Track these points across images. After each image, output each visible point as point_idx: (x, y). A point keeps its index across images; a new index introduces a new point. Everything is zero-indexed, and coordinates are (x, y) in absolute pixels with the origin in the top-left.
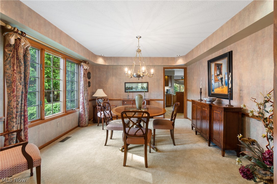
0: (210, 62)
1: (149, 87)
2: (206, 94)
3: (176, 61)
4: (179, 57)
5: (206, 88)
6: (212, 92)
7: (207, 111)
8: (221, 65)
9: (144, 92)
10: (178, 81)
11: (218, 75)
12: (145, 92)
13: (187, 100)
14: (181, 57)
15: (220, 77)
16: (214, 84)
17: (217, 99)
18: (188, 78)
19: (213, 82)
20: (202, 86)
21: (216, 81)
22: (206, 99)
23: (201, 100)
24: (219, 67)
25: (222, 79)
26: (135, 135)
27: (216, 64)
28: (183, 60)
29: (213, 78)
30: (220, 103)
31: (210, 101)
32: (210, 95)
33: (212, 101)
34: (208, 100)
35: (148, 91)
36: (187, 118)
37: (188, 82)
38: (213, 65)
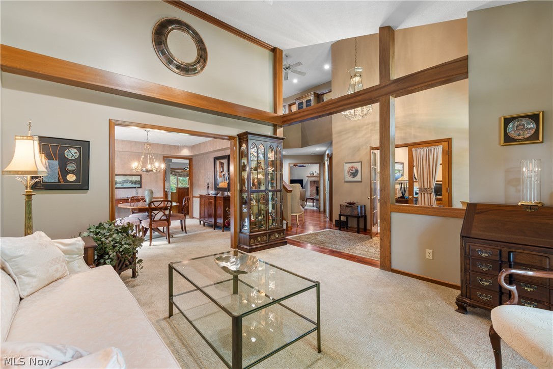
0: (216, 159)
1: (143, 181)
2: (212, 188)
3: (181, 151)
4: (184, 147)
5: (212, 182)
6: (218, 187)
7: (213, 201)
8: (223, 163)
9: (136, 188)
10: (174, 171)
11: (222, 172)
12: (138, 188)
13: (193, 197)
14: (187, 147)
15: (223, 173)
16: (219, 179)
17: (221, 192)
18: (194, 171)
19: (218, 177)
20: (209, 180)
21: (220, 176)
22: (212, 192)
23: (208, 194)
24: (222, 164)
25: (224, 175)
26: (160, 220)
27: (220, 162)
28: (189, 150)
29: (218, 174)
30: (223, 194)
31: (215, 194)
32: (216, 189)
33: (217, 194)
34: (214, 193)
35: (141, 187)
36: (193, 218)
37: (193, 175)
38: (218, 162)
